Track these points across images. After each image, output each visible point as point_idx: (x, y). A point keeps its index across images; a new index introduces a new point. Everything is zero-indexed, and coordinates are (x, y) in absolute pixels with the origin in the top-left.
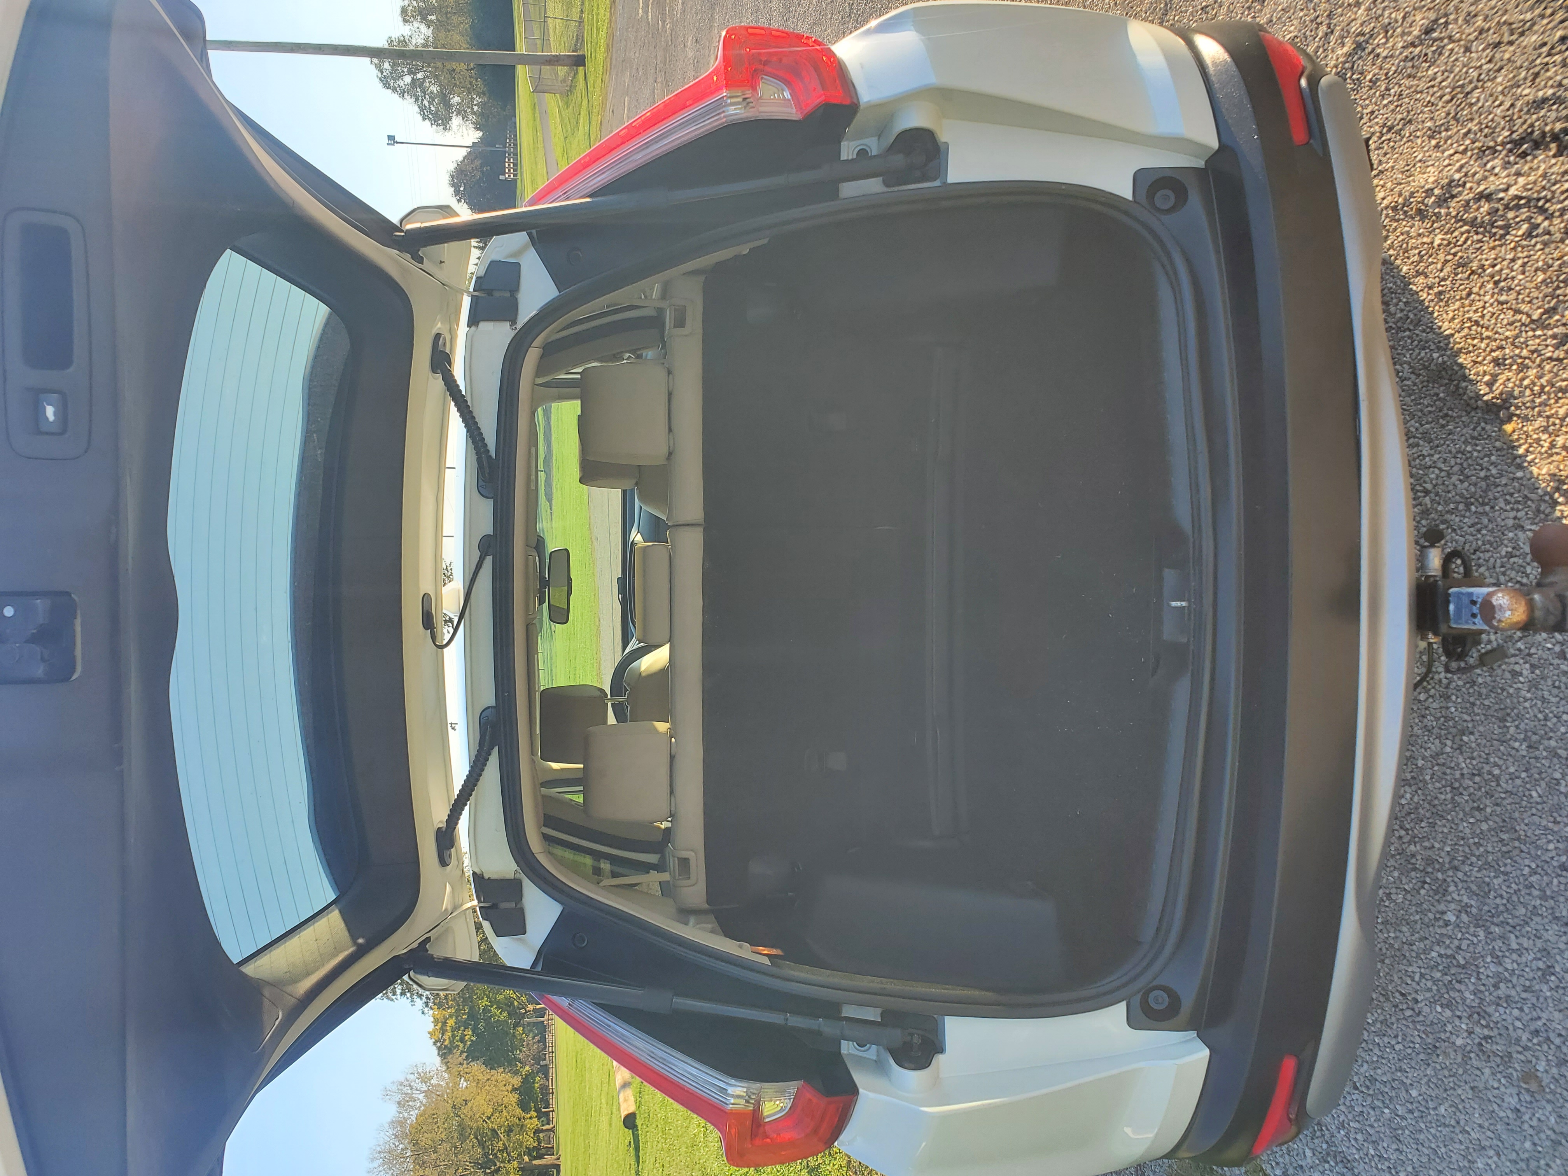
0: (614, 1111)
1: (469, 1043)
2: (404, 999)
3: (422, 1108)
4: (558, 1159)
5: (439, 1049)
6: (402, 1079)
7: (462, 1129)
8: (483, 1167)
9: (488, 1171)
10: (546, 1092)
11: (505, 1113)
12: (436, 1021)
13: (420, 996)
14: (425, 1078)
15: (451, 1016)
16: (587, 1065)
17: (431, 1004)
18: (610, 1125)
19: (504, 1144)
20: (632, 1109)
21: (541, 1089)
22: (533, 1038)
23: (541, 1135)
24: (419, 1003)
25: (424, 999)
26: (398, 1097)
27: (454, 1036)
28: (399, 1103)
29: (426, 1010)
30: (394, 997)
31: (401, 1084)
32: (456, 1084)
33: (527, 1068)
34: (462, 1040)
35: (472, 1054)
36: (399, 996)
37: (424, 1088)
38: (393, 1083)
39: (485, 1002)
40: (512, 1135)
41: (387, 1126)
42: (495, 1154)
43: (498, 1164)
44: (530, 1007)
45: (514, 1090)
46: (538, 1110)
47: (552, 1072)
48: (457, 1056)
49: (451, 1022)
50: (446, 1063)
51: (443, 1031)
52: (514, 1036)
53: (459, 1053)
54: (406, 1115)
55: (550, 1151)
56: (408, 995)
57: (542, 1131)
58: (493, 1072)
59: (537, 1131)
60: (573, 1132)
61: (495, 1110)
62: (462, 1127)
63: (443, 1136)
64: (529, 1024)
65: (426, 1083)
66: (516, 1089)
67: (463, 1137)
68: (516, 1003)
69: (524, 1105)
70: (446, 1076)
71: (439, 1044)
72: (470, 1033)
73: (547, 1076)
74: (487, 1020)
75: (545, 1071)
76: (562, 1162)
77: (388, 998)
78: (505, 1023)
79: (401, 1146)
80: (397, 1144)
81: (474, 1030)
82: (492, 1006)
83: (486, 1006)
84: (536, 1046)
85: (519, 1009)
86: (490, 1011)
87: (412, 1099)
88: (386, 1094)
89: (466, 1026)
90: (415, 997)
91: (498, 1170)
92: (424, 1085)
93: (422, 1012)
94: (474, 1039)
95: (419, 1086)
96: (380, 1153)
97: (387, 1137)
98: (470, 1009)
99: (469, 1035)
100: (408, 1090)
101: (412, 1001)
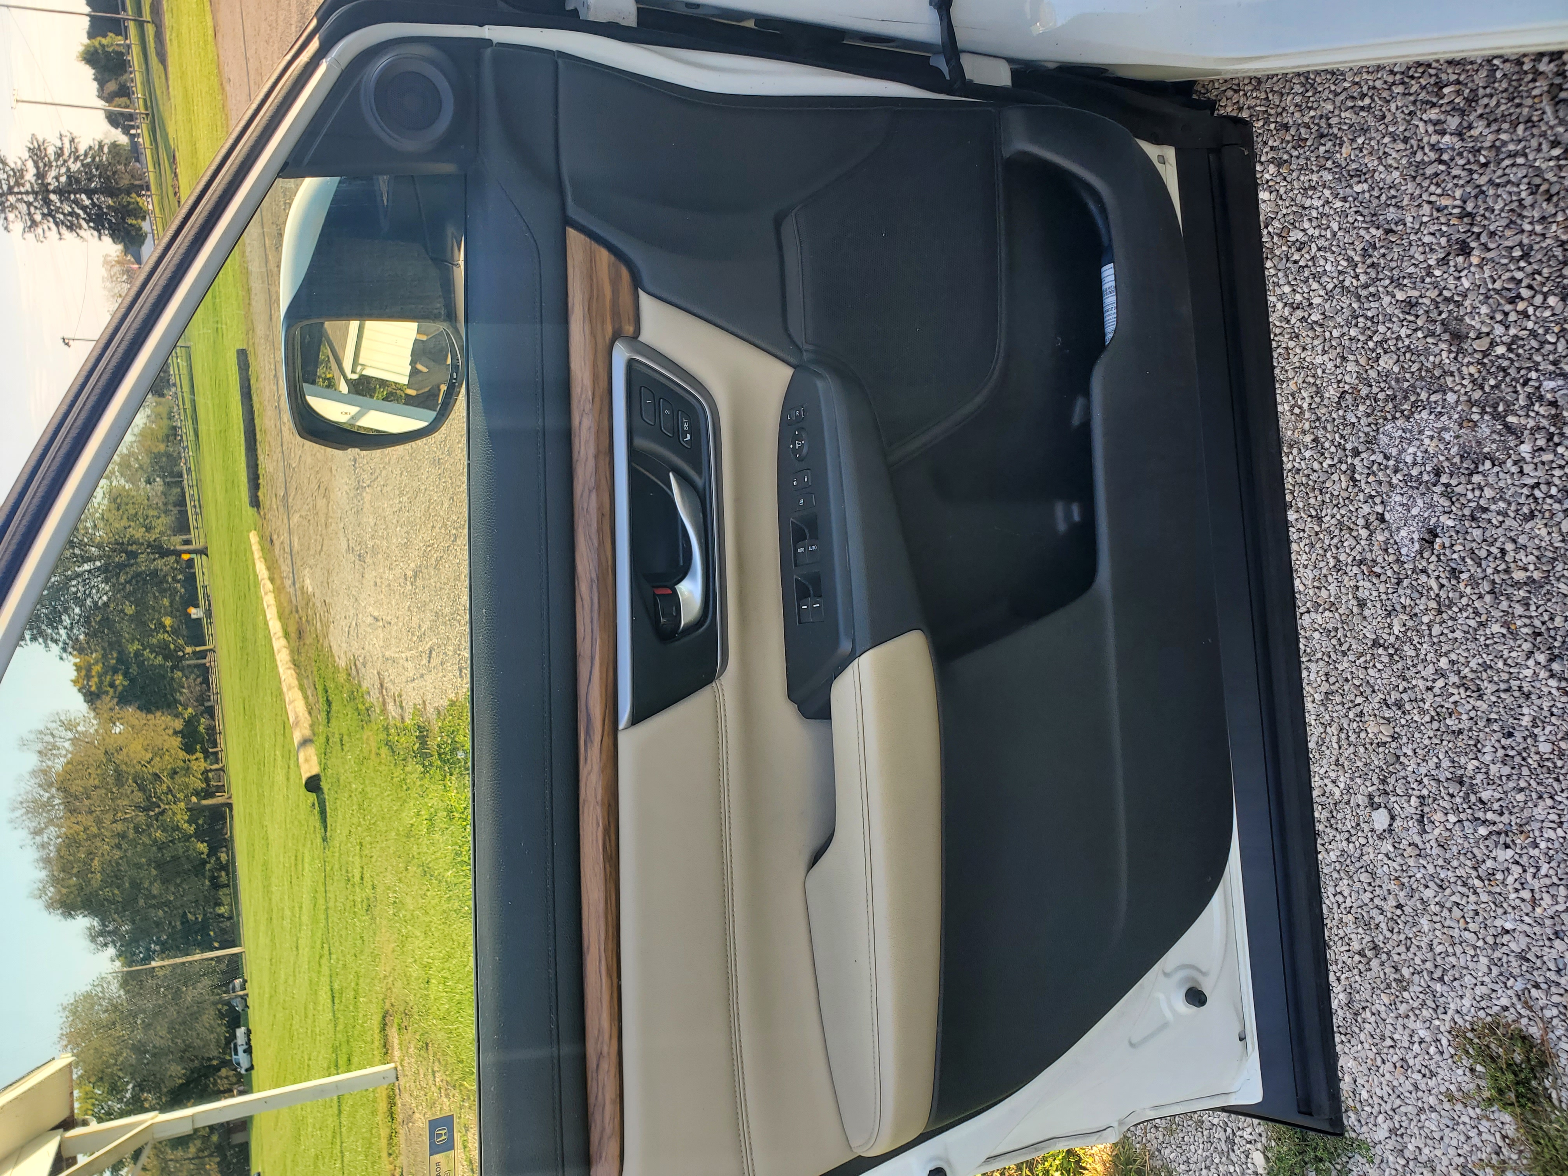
0: (292, 766)
1: (120, 688)
2: (35, 645)
3: (70, 756)
4: (230, 798)
5: (85, 695)
6: (42, 728)
7: (119, 778)
8: (145, 810)
9: (152, 813)
10: (212, 731)
11: (167, 757)
12: (78, 668)
13: (56, 642)
14: (69, 726)
15: (97, 662)
16: (257, 712)
17: (69, 650)
18: (288, 779)
19: (168, 787)
20: (315, 770)
21: (207, 729)
22: (195, 680)
23: (210, 775)
24: (55, 649)
25: (61, 644)
26: (39, 746)
27: (101, 682)
28: (40, 752)
29: (64, 655)
31: (41, 732)
32: (108, 732)
33: (190, 710)
34: (112, 685)
35: (124, 699)
36: (29, 642)
37: (70, 735)
38: (31, 732)
39: (136, 646)
40: (176, 777)
41: (27, 777)
42: (159, 797)
43: (162, 806)
44: (189, 650)
45: (176, 733)
46: (205, 752)
47: (218, 712)
48: (108, 701)
49: (97, 668)
50: (94, 710)
51: (88, 677)
52: (172, 679)
53: (108, 698)
54: (50, 763)
55: (220, 789)
56: (41, 640)
57: (211, 770)
58: (150, 716)
59: (206, 772)
60: (245, 779)
61: (155, 754)
62: (118, 774)
63: (97, 782)
64: (189, 666)
65: (71, 730)
66: (179, 732)
67: (120, 783)
68: (172, 646)
69: (188, 748)
70: (95, 722)
71: (84, 691)
72: (121, 677)
73: (212, 716)
74: (141, 665)
75: (210, 712)
76: (234, 801)
78: (161, 666)
79: (47, 795)
80: (42, 793)
81: (126, 675)
82: (144, 649)
83: (138, 650)
84: (198, 688)
85: (176, 652)
86: (143, 655)
87: (55, 747)
88: (24, 744)
89: (115, 671)
90: (49, 642)
91: (163, 812)
92: (69, 733)
93: (61, 658)
94: (126, 683)
95: (63, 734)
96: (21, 803)
97: (28, 787)
98: (119, 653)
99: (119, 679)
100: (50, 739)
101: (47, 646)
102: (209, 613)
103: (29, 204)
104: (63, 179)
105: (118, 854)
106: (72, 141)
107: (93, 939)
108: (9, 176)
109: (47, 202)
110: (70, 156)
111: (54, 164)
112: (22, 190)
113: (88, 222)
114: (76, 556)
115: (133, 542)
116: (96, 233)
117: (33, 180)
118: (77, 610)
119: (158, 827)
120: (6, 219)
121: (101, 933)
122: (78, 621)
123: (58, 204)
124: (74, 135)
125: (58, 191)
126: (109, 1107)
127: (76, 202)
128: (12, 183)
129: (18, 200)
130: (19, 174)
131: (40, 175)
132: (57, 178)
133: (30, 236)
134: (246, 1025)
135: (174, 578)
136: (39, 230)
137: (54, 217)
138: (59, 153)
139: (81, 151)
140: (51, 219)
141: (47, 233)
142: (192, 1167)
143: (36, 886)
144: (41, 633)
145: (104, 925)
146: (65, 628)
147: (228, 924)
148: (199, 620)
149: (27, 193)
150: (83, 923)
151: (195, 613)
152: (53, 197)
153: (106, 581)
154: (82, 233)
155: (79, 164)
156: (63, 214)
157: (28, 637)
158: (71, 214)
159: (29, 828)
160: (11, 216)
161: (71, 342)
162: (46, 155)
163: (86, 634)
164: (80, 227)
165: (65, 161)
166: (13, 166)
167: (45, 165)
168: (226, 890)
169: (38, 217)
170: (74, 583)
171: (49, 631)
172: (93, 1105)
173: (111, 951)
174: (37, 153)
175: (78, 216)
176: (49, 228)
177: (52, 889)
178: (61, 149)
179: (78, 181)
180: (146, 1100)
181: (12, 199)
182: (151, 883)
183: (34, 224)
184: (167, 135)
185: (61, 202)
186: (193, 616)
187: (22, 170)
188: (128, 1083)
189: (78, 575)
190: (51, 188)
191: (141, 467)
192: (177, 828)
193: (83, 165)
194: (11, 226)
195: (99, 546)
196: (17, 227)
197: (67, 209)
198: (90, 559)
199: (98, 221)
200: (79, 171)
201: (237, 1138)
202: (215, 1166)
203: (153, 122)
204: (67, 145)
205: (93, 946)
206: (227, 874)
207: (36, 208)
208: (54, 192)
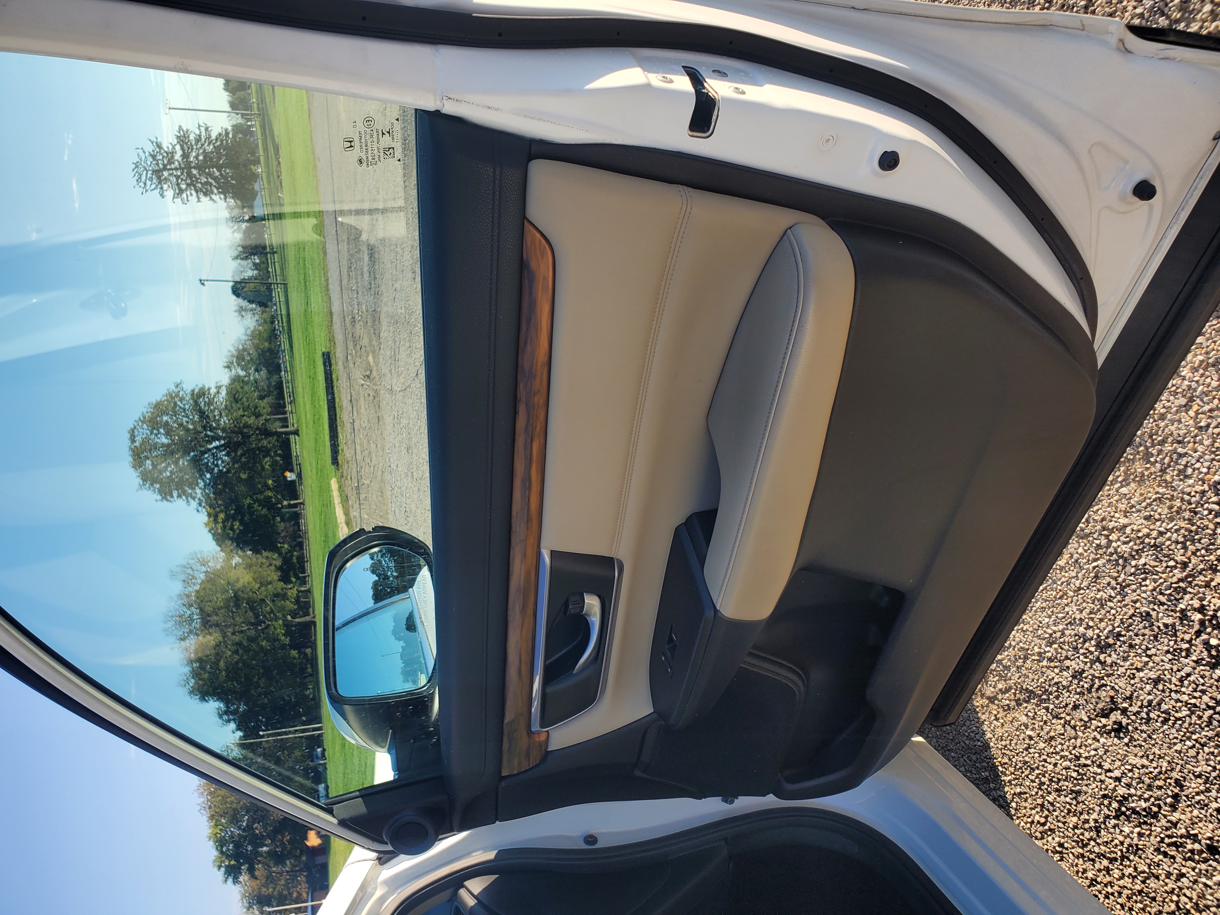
1: (237, 531)
2: (180, 500)
3: (203, 584)
4: (314, 617)
5: (214, 535)
6: (185, 563)
7: (237, 601)
8: (255, 625)
9: (260, 628)
10: (302, 560)
11: (270, 587)
12: (209, 515)
13: (194, 499)
14: (204, 563)
15: (221, 512)
17: (203, 504)
19: (271, 608)
21: (298, 558)
22: (289, 523)
23: (300, 596)
24: (194, 504)
25: (197, 500)
26: (183, 577)
27: (225, 526)
28: (184, 581)
29: (200, 509)
30: (172, 500)
31: (184, 567)
33: (286, 546)
34: (232, 529)
35: (241, 542)
37: (204, 569)
38: (178, 566)
39: (248, 501)
40: (276, 601)
41: (176, 598)
42: (265, 615)
43: (267, 622)
44: (286, 503)
45: (276, 568)
46: (297, 577)
49: (222, 516)
51: (216, 522)
52: (274, 523)
53: (231, 540)
54: (190, 589)
55: (308, 610)
56: (184, 497)
57: (302, 592)
59: (297, 596)
61: (262, 584)
62: (236, 597)
63: (222, 604)
64: (285, 514)
65: (204, 565)
66: (279, 567)
67: (238, 606)
68: (274, 500)
69: (284, 579)
70: (221, 559)
71: (213, 532)
72: (238, 524)
73: (301, 548)
74: (252, 514)
75: (301, 545)
76: (317, 620)
77: (167, 500)
78: (265, 516)
79: (189, 612)
80: (185, 610)
81: (241, 523)
82: (254, 504)
83: (250, 504)
84: (291, 529)
85: (277, 504)
86: (253, 507)
87: (194, 577)
88: (173, 575)
89: (234, 520)
90: (189, 498)
91: (268, 627)
92: (203, 567)
93: (198, 511)
94: (241, 528)
95: (199, 567)
96: (172, 617)
97: (176, 606)
98: (236, 506)
99: (237, 525)
100: (189, 571)
101: (188, 502)
102: (300, 476)
103: (178, 177)
104: (201, 158)
105: (237, 657)
106: (207, 129)
107: (220, 716)
108: (163, 157)
109: (190, 175)
110: (205, 142)
111: (195, 147)
112: (173, 166)
113: (217, 189)
114: (208, 436)
115: (246, 426)
116: (222, 196)
117: (180, 159)
118: (208, 476)
119: (264, 638)
120: (162, 188)
121: (226, 713)
122: (210, 483)
123: (198, 176)
124: (208, 125)
125: (198, 167)
126: (232, 832)
127: (210, 175)
128: (166, 162)
129: (170, 175)
130: (170, 155)
131: (185, 156)
132: (196, 157)
133: (178, 201)
134: (325, 782)
135: (275, 452)
136: (184, 195)
137: (195, 187)
138: (198, 139)
139: (214, 135)
140: (193, 188)
141: (190, 198)
142: (288, 877)
143: (182, 678)
144: (184, 492)
145: (228, 707)
146: (200, 488)
147: (313, 702)
148: (293, 482)
149: (176, 169)
150: (214, 705)
151: (290, 476)
152: (194, 172)
153: (228, 455)
154: (213, 197)
155: (211, 147)
156: (201, 183)
157: (175, 494)
158: (207, 183)
159: (177, 635)
160: (165, 187)
161: (206, 283)
162: (189, 141)
163: (214, 493)
164: (212, 193)
165: (202, 145)
166: (166, 149)
167: (189, 148)
168: (311, 679)
169: (183, 186)
170: (206, 456)
171: (190, 491)
172: (221, 830)
173: (232, 726)
174: (183, 139)
175: (211, 184)
176: (191, 194)
177: (193, 681)
178: (200, 136)
179: (211, 159)
180: (256, 828)
181: (166, 174)
182: (260, 679)
183: (181, 191)
184: (273, 131)
185: (200, 175)
186: (289, 479)
187: (173, 152)
188: (244, 816)
189: (210, 450)
190: (193, 165)
191: (251, 359)
192: (278, 640)
193: (214, 147)
194: (165, 193)
195: (224, 430)
196: (169, 194)
197: (204, 180)
198: (218, 438)
199: (225, 189)
200: (212, 152)
201: (319, 860)
202: (304, 879)
203: (263, 120)
204: (203, 133)
205: (220, 721)
206: (312, 667)
207: (182, 180)
208: (194, 168)
